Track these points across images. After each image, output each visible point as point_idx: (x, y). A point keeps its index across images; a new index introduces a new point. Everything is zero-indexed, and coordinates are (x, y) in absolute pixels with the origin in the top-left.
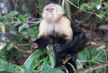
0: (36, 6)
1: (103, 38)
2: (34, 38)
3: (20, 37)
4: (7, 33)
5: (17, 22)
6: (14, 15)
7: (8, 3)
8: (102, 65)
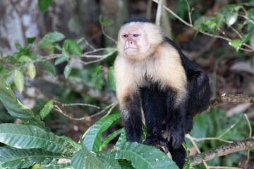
0: (100, 21)
2: (94, 89)
3: (65, 87)
4: (39, 78)
5: (60, 55)
6: (53, 41)
7: (38, 16)
8: (244, 144)
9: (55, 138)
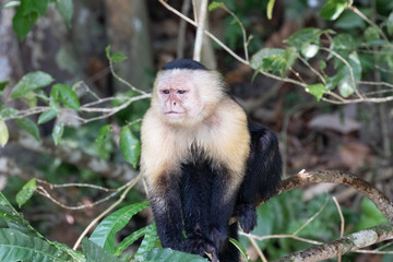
0: (108, 55)
1: (324, 158)
2: (98, 159)
3: (53, 156)
4: (13, 143)
5: (47, 108)
6: (35, 86)
7: (9, 45)
8: (334, 248)
9: (42, 245)
